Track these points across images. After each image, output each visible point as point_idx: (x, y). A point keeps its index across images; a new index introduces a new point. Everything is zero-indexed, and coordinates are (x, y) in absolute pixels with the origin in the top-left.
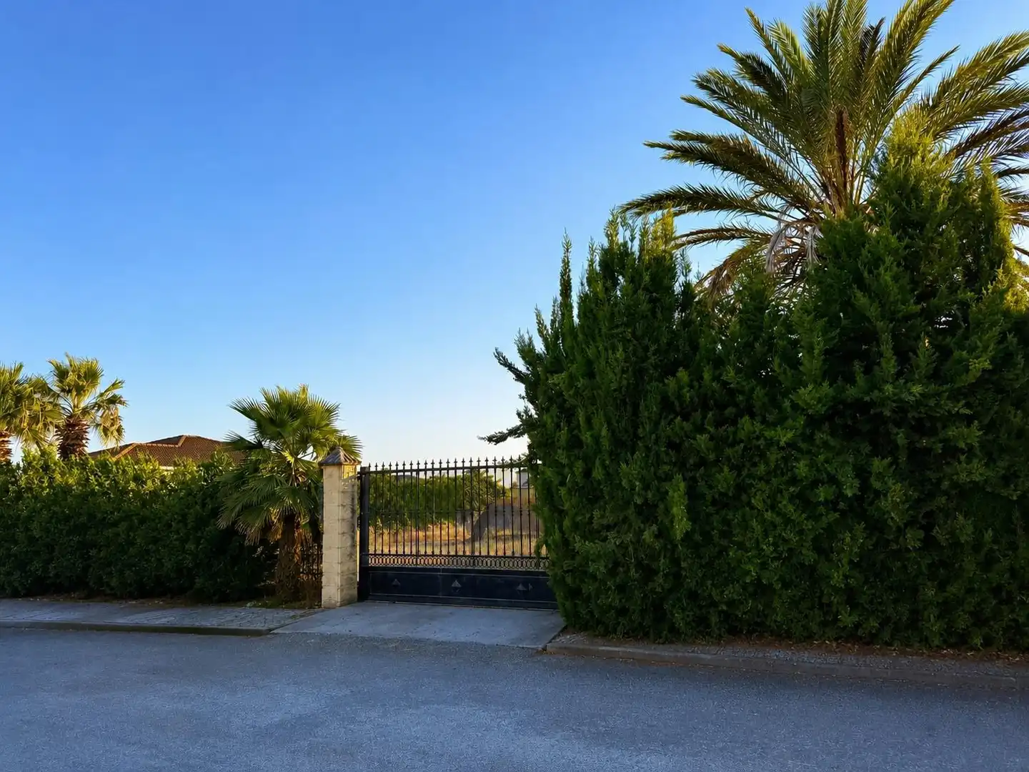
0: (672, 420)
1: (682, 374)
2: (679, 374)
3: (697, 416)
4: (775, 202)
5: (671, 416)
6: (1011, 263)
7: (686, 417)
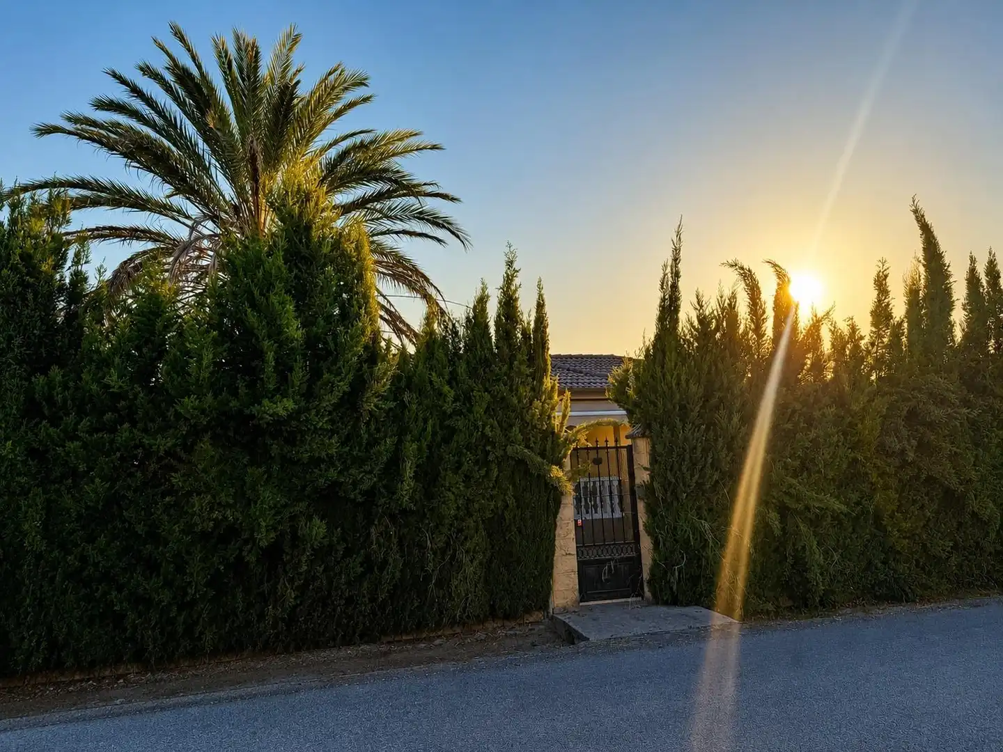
0: (36, 425)
1: (56, 372)
2: (51, 373)
3: (71, 419)
4: (193, 210)
5: (37, 420)
6: (372, 303)
7: (55, 422)
